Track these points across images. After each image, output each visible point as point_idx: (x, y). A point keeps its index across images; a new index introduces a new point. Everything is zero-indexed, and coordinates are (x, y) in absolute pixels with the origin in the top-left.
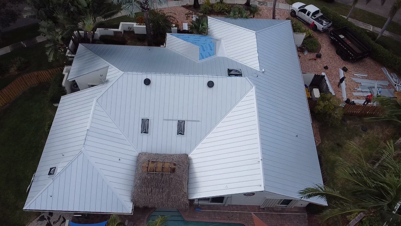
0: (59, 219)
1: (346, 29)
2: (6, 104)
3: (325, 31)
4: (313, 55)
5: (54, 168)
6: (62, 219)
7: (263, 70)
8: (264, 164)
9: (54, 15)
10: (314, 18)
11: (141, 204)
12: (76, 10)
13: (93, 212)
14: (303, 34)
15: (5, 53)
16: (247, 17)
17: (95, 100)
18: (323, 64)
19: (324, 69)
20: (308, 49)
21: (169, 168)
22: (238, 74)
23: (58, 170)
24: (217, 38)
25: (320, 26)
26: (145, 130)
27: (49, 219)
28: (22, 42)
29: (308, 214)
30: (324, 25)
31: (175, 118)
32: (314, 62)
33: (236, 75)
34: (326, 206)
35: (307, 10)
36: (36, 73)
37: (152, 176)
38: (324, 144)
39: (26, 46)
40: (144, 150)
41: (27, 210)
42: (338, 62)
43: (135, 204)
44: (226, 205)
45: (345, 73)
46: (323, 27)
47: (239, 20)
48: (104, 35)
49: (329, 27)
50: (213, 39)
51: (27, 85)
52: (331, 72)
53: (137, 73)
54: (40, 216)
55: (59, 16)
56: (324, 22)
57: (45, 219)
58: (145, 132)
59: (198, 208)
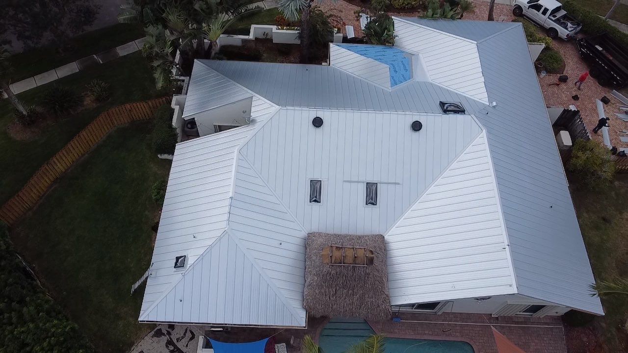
0: (185, 334)
1: (607, 37)
2: (83, 155)
3: (570, 39)
4: (554, 78)
5: (183, 256)
6: (189, 335)
7: (494, 104)
8: (513, 252)
9: (164, 15)
10: (554, 19)
11: (319, 312)
12: (204, 6)
13: (245, 325)
14: (540, 45)
15: (70, 73)
16: (452, 18)
17: (236, 150)
18: (571, 93)
19: (573, 101)
20: (546, 68)
21: (365, 258)
22: (459, 110)
23: (190, 261)
24: (409, 51)
25: (563, 32)
26: (316, 197)
27: (169, 333)
28: (95, 56)
29: (565, 327)
30: (570, 29)
31: (361, 179)
32: (556, 89)
33: (456, 112)
34: (602, 316)
35: (542, 6)
36: (129, 107)
37: (338, 270)
38: (582, 219)
39: (101, 62)
40: (315, 228)
41: (145, 321)
42: (593, 88)
43: (309, 313)
44: (440, 313)
45: (605, 105)
46: (569, 32)
47: (442, 23)
48: (227, 46)
49: (576, 33)
50: (404, 52)
51: (113, 124)
52: (583, 104)
53: (300, 109)
54: (156, 329)
55: (170, 17)
56: (569, 25)
57: (164, 334)
58: (315, 201)
59: (397, 317)
